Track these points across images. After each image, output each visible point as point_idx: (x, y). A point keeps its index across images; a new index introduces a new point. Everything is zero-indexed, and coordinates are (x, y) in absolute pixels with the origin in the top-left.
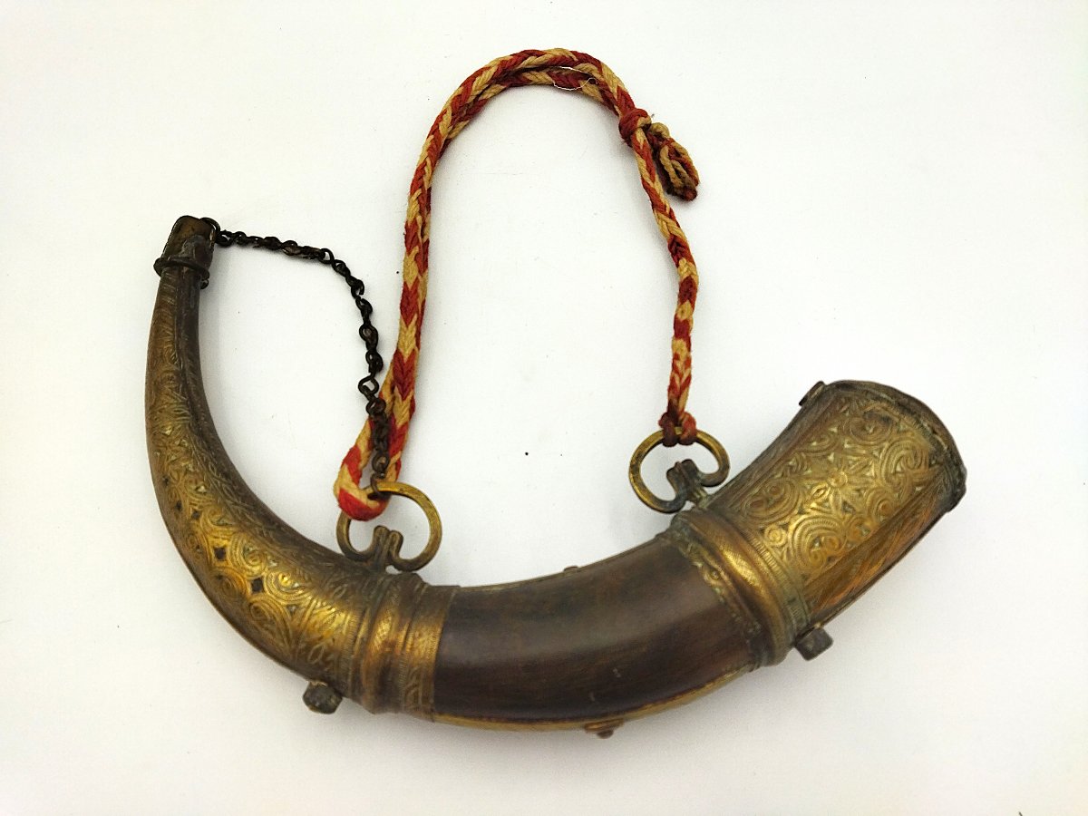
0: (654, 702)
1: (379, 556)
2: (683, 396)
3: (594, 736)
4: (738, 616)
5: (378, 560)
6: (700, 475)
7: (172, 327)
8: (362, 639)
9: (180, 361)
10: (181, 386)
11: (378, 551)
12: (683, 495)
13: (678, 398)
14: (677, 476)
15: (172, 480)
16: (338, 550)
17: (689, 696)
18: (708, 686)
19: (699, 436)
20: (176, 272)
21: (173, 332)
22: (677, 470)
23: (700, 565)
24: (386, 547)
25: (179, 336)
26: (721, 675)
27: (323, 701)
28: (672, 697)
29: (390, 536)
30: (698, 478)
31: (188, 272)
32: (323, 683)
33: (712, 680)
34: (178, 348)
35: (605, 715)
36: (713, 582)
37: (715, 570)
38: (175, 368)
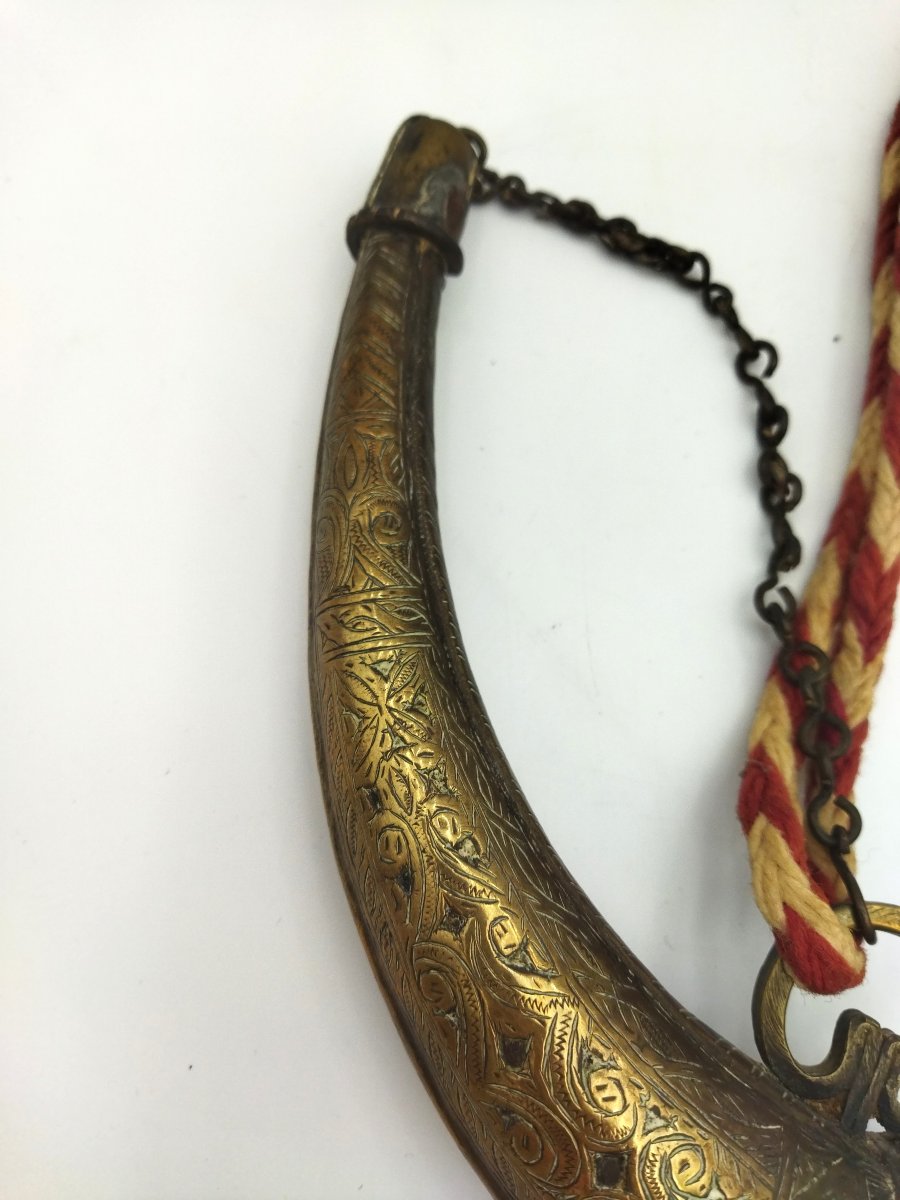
1: (860, 1099)
5: (856, 1108)
7: (395, 386)
9: (407, 477)
10: (410, 544)
15: (392, 802)
20: (405, 247)
21: (395, 399)
24: (877, 1075)
25: (407, 413)
29: (890, 1054)
31: (428, 254)
34: (405, 442)
38: (401, 497)
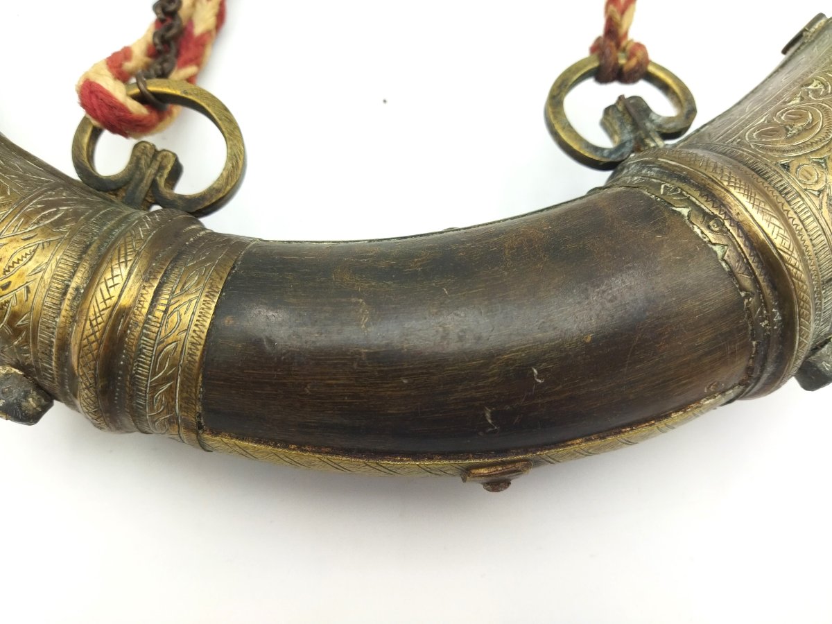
0: (587, 437)
1: (137, 186)
2: (627, 14)
3: (478, 488)
4: (747, 296)
5: (133, 192)
6: (654, 117)
8: (77, 289)
11: (137, 176)
12: (630, 141)
13: (623, 12)
14: (620, 115)
16: (72, 173)
17: (643, 430)
18: (673, 415)
19: (651, 69)
22: (620, 108)
23: (685, 211)
24: (151, 171)
26: (698, 400)
27: (11, 400)
28: (617, 430)
29: (159, 159)
30: (652, 121)
32: (14, 370)
33: (682, 408)
35: (504, 451)
36: (711, 236)
37: (714, 217)
